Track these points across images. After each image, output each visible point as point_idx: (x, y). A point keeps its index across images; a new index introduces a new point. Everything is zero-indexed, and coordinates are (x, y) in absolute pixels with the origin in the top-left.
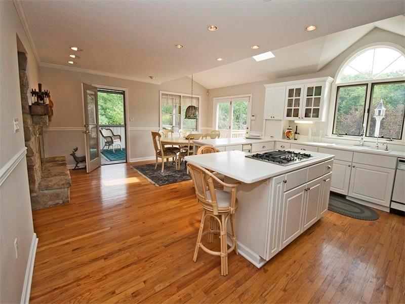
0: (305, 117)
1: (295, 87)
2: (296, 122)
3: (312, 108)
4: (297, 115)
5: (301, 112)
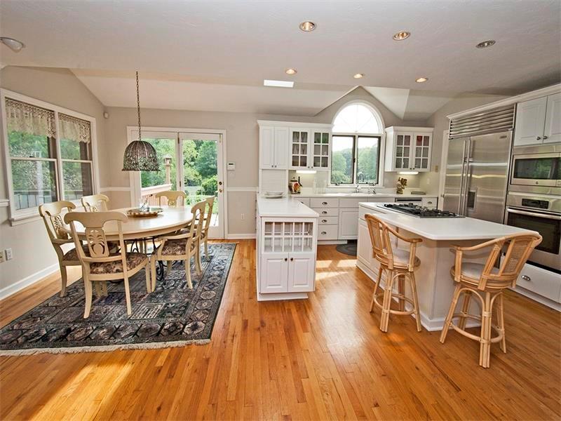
0: (315, 166)
1: (300, 130)
2: (297, 172)
3: (321, 156)
4: (304, 164)
5: (310, 161)
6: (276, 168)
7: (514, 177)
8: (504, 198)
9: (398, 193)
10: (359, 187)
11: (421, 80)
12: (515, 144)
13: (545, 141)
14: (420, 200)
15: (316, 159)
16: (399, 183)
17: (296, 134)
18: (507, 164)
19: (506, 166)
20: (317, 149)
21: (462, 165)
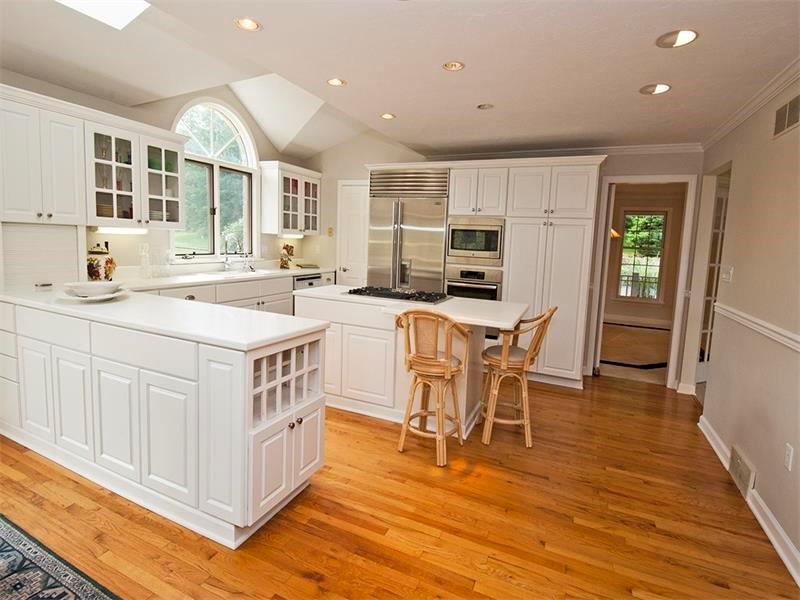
0: (151, 218)
1: (113, 134)
2: (102, 230)
3: (164, 198)
4: (127, 214)
5: (140, 207)
6: (52, 221)
7: (452, 248)
8: (442, 270)
9: (282, 267)
10: (229, 261)
11: (388, 116)
12: (450, 213)
13: (478, 213)
14: (319, 277)
15: (155, 205)
16: (285, 251)
17: (101, 141)
18: (443, 230)
19: (442, 233)
20: (154, 182)
21: (391, 228)
